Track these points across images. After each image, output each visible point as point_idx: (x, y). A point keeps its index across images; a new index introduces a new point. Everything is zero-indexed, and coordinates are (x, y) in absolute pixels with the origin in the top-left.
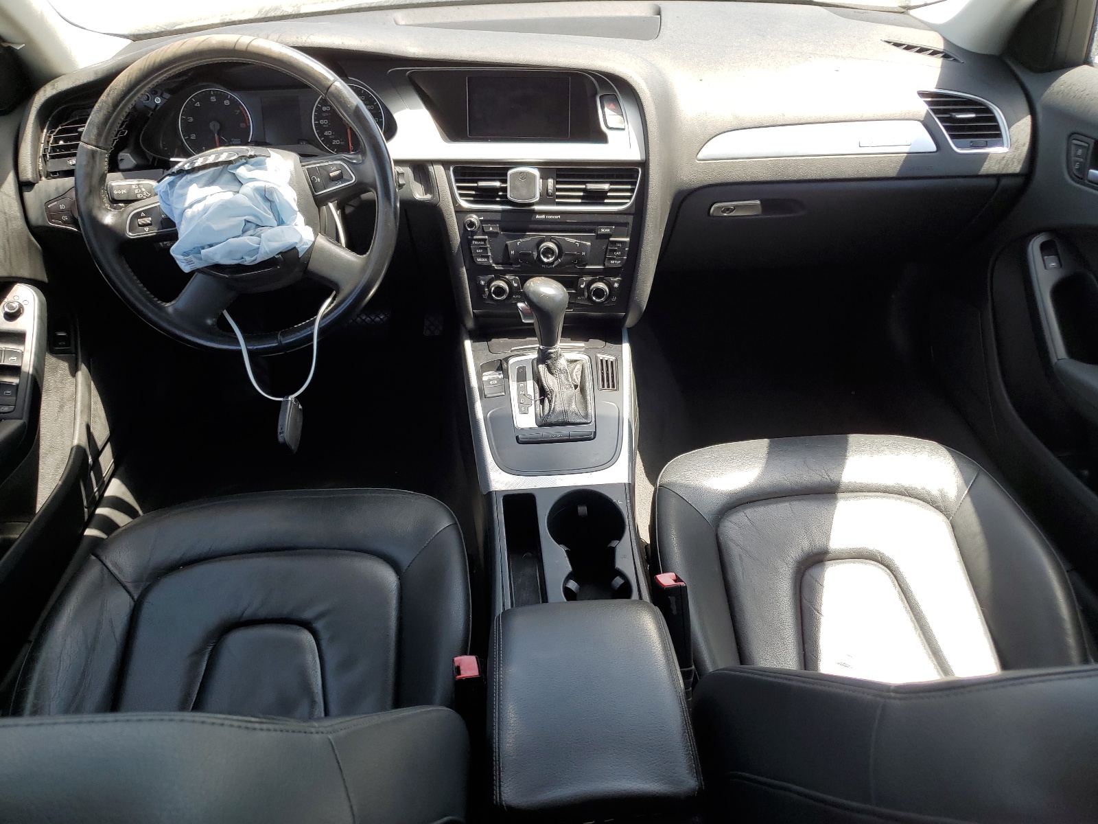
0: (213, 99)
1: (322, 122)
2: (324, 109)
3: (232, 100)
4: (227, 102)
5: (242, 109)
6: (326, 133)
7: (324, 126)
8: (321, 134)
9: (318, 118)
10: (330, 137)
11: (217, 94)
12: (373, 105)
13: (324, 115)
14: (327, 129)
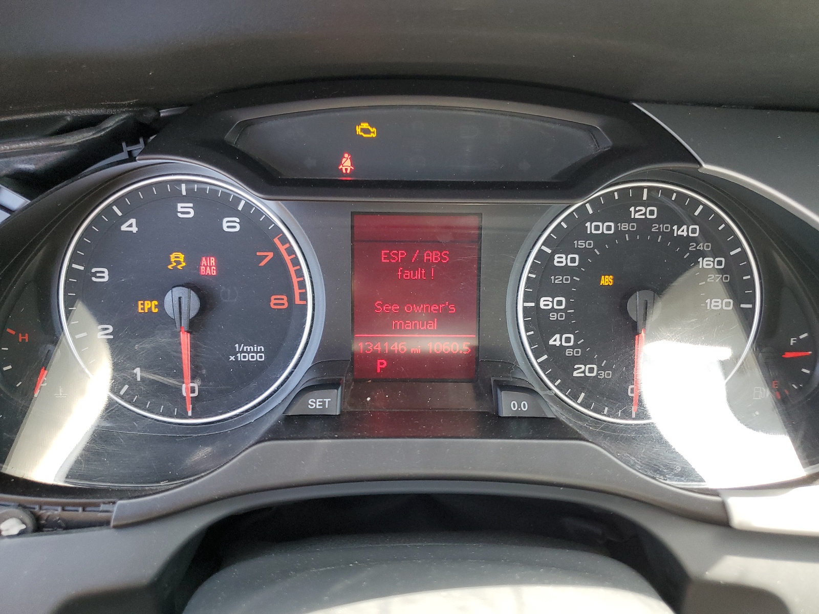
0: (186, 211)
1: (545, 303)
2: (560, 260)
3: (250, 217)
4: (232, 225)
5: (282, 248)
6: (556, 341)
7: (553, 317)
8: (540, 343)
9: (536, 290)
10: (568, 353)
11: (198, 197)
12: (727, 256)
13: (558, 280)
14: (561, 328)
